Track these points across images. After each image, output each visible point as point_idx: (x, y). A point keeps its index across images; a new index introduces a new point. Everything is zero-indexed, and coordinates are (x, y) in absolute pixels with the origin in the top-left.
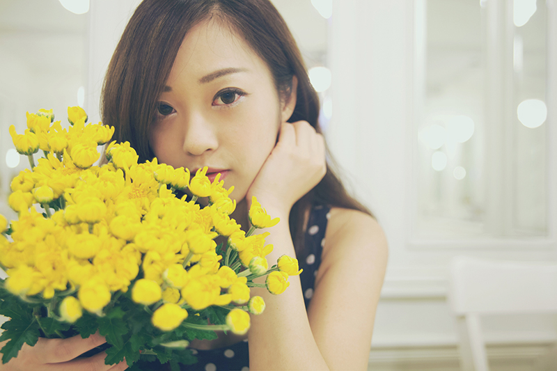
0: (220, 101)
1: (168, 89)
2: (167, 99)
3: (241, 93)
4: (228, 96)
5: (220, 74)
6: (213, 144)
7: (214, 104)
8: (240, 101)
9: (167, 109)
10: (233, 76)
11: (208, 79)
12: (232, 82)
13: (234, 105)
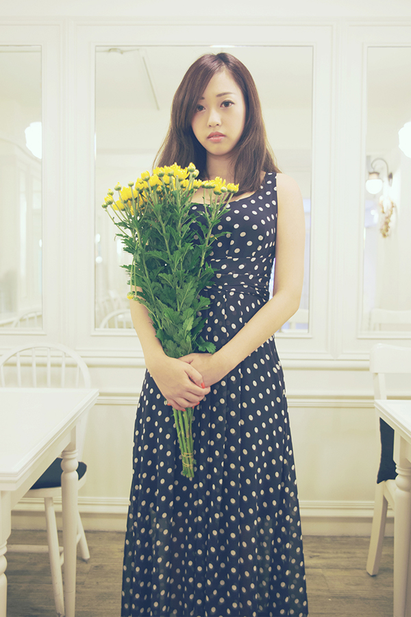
0: (223, 105)
1: (203, 98)
2: (202, 103)
3: (233, 103)
4: (227, 104)
5: (225, 94)
6: (220, 123)
7: (221, 106)
8: (231, 106)
9: (201, 108)
10: (225, 96)
11: (219, 95)
12: (228, 98)
13: (229, 107)
